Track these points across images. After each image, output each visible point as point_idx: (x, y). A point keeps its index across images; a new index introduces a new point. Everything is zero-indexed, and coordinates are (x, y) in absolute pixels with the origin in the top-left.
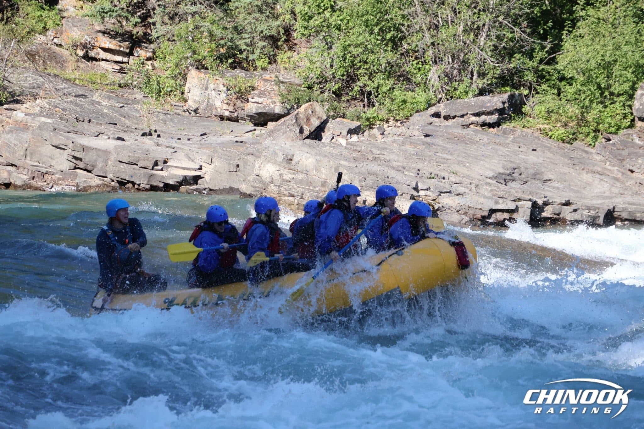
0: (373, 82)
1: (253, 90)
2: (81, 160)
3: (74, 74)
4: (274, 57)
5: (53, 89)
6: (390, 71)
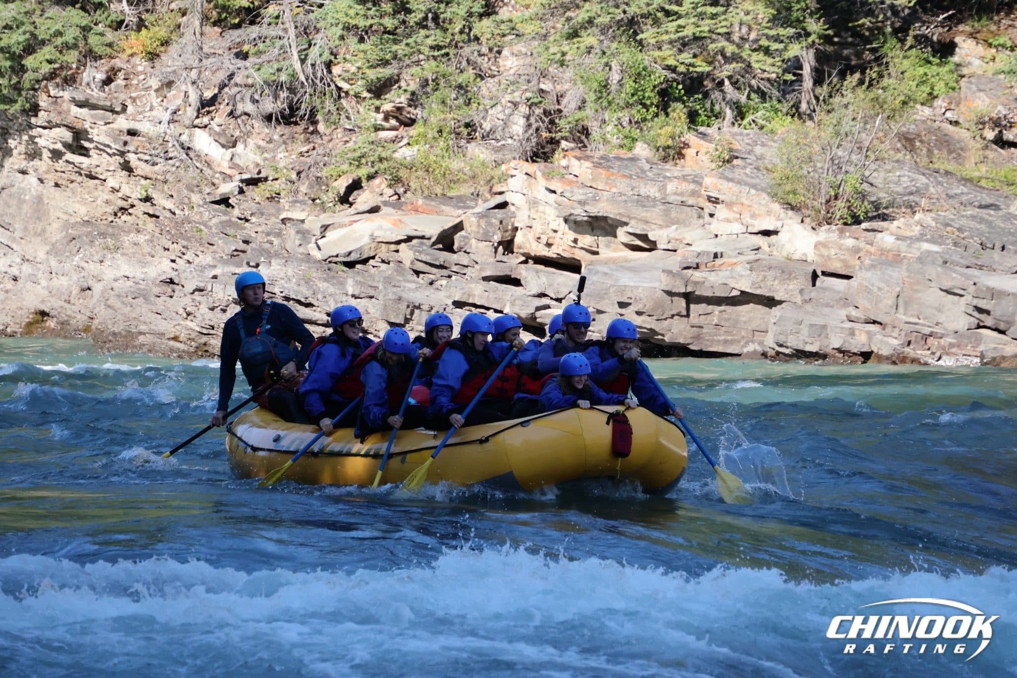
2: (988, 313)
3: (979, 170)
5: (944, 196)
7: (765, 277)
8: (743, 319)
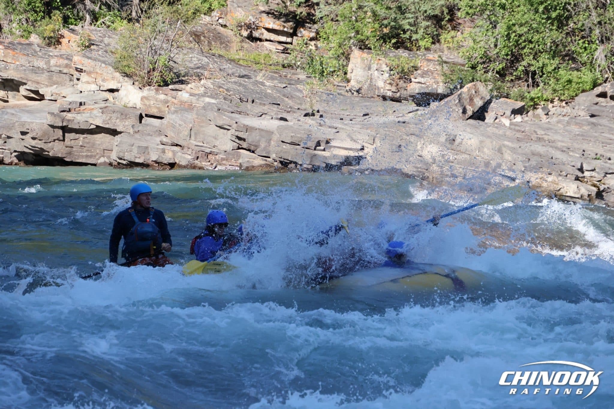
0: (538, 61)
1: (416, 70)
2: (244, 140)
3: (239, 55)
4: (437, 37)
5: (218, 70)
6: (555, 51)
7: (111, 117)
8: (98, 143)
